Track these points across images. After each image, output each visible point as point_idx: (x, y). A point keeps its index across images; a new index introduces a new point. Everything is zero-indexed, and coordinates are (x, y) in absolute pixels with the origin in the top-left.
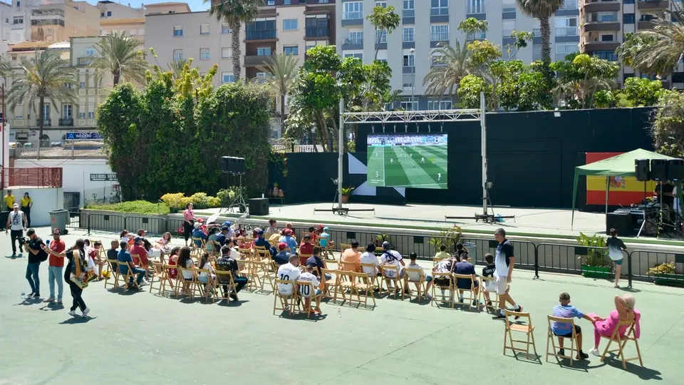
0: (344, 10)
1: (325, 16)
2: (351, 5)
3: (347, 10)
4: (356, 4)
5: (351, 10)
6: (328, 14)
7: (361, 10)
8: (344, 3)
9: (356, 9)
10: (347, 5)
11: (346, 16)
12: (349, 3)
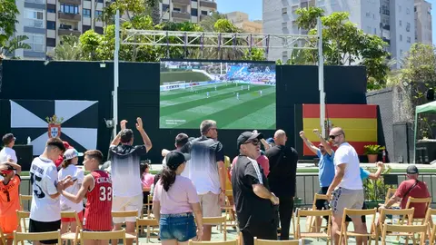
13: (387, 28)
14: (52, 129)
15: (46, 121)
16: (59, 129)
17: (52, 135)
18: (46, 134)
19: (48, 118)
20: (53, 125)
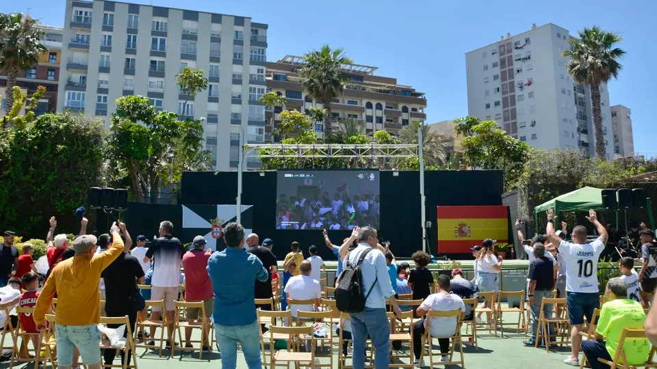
0: (67, 97)
1: (47, 101)
2: (74, 94)
3: (69, 98)
4: (79, 95)
5: (73, 98)
6: (50, 99)
7: (83, 99)
8: (67, 92)
9: (79, 99)
10: (69, 93)
11: (68, 104)
12: (72, 92)
13: (585, 132)
14: (215, 229)
15: (210, 222)
16: (221, 229)
17: (215, 234)
18: (210, 233)
19: (211, 220)
20: (216, 226)
